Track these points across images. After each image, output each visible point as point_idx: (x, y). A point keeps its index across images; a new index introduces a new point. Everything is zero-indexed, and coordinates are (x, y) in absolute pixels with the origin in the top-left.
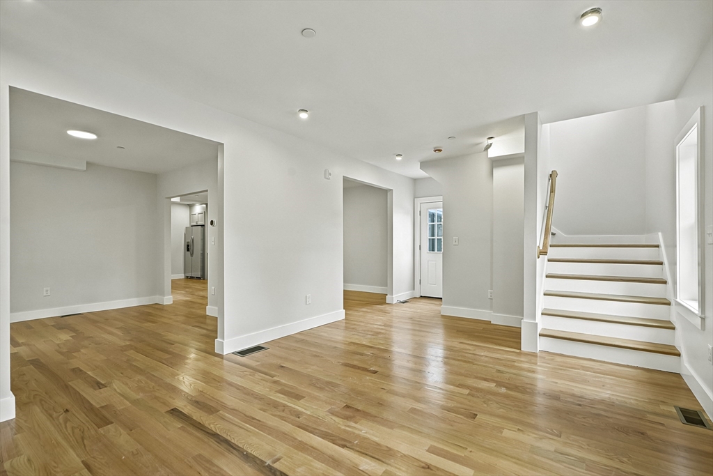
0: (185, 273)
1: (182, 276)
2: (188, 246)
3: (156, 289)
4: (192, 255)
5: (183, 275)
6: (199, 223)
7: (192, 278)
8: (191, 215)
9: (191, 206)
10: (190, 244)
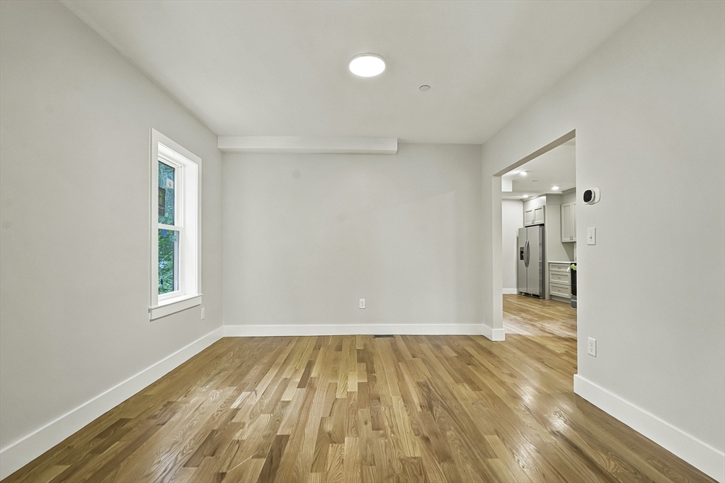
0: (518, 287)
1: (514, 291)
2: (522, 252)
3: (482, 314)
4: (527, 264)
5: (516, 289)
6: (536, 223)
7: (527, 295)
8: (526, 212)
9: (524, 201)
10: (525, 250)
